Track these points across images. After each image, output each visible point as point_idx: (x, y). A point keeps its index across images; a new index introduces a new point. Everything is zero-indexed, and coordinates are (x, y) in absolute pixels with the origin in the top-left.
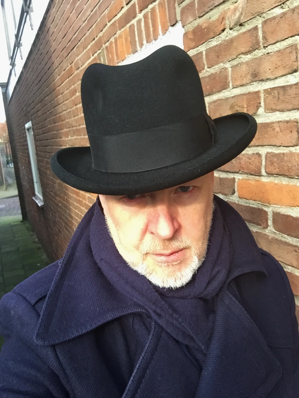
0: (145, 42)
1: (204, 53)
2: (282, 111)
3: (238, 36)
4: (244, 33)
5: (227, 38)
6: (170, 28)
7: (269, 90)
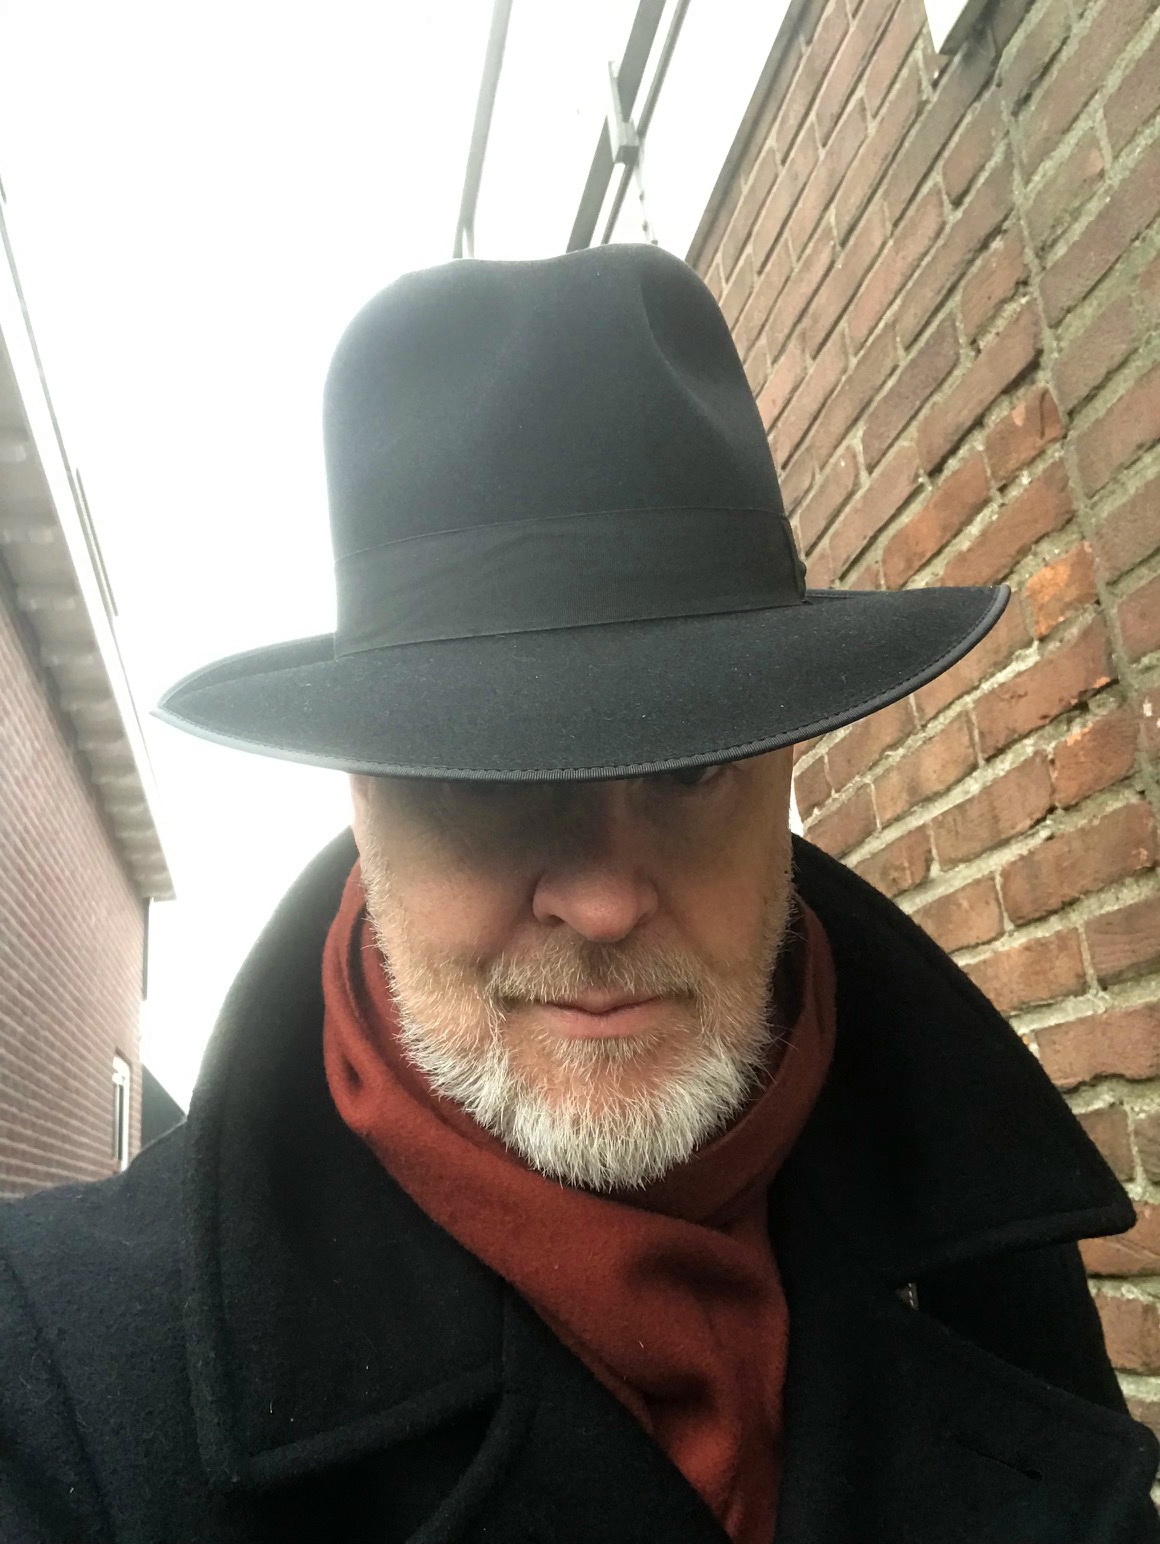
1: (826, 760)
2: (967, 860)
7: (940, 818)
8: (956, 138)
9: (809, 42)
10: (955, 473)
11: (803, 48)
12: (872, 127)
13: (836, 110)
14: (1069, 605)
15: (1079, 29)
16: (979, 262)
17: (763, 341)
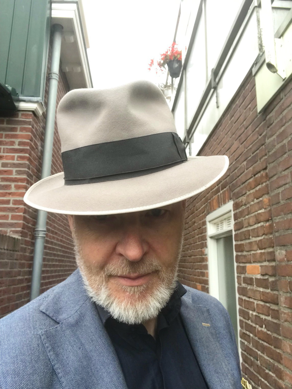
0: (222, 203)
2: (255, 237)
3: (245, 209)
4: (246, 208)
5: (243, 209)
6: (230, 200)
8: (260, 125)
9: (244, 90)
10: (257, 178)
11: (243, 90)
12: (251, 113)
13: (246, 105)
14: (267, 206)
15: (275, 121)
16: (261, 147)
17: (234, 136)
